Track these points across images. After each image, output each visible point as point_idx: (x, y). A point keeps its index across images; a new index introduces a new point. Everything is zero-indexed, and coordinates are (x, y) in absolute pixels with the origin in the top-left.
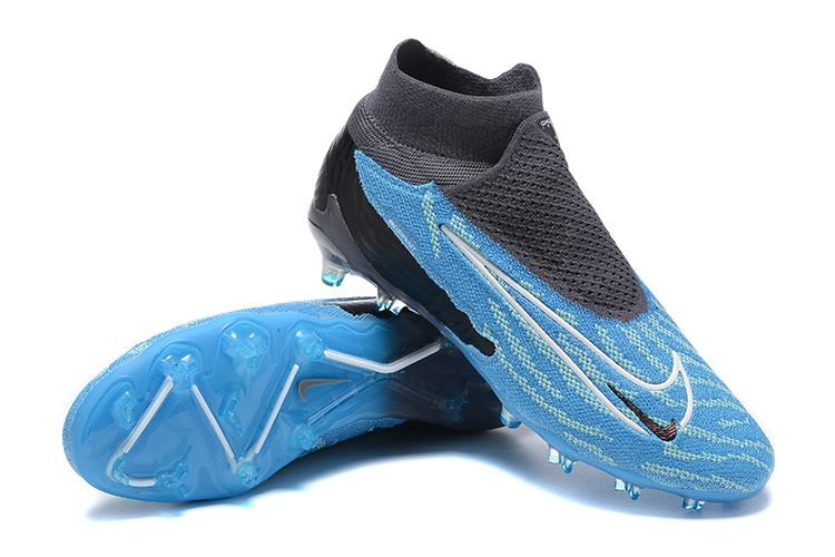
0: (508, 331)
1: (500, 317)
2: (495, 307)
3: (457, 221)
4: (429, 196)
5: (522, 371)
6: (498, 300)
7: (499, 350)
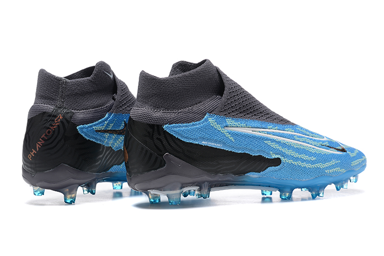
0: (280, 148)
1: (274, 145)
2: (269, 143)
3: (229, 121)
4: (211, 120)
5: (297, 159)
6: (267, 139)
7: (282, 158)
